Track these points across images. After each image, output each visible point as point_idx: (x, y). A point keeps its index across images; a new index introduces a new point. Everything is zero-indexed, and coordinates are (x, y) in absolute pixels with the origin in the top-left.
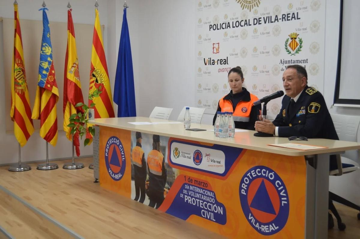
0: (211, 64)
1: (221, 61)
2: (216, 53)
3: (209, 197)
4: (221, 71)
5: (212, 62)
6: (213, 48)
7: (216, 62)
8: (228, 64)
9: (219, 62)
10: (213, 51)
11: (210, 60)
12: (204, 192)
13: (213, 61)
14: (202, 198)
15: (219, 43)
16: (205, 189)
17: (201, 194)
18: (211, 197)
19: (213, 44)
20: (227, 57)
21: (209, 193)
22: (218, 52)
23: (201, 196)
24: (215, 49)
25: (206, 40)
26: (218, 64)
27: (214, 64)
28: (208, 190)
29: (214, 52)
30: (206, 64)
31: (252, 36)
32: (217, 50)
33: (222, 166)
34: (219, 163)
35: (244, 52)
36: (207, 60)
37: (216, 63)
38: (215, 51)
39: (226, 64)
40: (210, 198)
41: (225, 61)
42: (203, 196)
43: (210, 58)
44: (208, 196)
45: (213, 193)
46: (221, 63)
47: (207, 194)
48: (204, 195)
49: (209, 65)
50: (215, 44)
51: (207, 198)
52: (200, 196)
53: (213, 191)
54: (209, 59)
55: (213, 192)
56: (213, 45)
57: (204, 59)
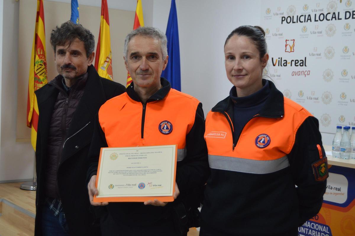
0: (281, 66)
1: (297, 62)
2: (289, 51)
3: (321, 232)
4: (296, 75)
5: (283, 62)
6: (286, 46)
7: (289, 63)
8: (305, 66)
9: (293, 63)
10: (286, 49)
11: (280, 60)
12: (313, 226)
13: (285, 62)
14: (309, 233)
15: (294, 40)
16: (314, 222)
17: (308, 228)
18: (324, 232)
19: (286, 40)
20: (305, 58)
21: (320, 228)
22: (292, 50)
23: (308, 231)
24: (288, 47)
25: (276, 35)
26: (291, 65)
27: (286, 65)
28: (319, 224)
29: (286, 51)
30: (274, 65)
31: (343, 33)
32: (291, 48)
33: (343, 194)
34: (339, 190)
35: (330, 53)
36: (277, 60)
37: (289, 65)
38: (288, 49)
39: (303, 65)
40: (322, 234)
41: (302, 62)
42: (310, 230)
43: (281, 58)
44: (318, 231)
45: (327, 228)
46: (297, 64)
47: (317, 228)
48: (312, 230)
49: (279, 65)
50: (289, 40)
51: (318, 233)
52: (306, 230)
53: (327, 224)
54: (279, 58)
55: (326, 226)
56: (286, 42)
57: (272, 59)
